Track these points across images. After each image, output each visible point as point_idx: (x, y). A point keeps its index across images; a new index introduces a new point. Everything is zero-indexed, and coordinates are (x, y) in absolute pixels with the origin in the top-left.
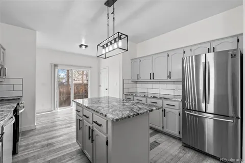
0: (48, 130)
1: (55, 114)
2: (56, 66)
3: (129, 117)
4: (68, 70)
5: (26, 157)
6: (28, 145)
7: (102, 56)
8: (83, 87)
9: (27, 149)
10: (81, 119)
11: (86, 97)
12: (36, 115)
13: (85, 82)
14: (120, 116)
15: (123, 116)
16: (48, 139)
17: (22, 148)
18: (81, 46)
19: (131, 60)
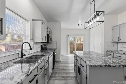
0: (64, 63)
1: (68, 57)
2: (68, 36)
3: (101, 66)
4: (74, 37)
5: (56, 71)
6: (57, 67)
7: (87, 28)
8: (81, 45)
9: (57, 68)
10: (76, 61)
11: (82, 50)
12: (61, 56)
13: (82, 43)
14: (94, 64)
15: (96, 65)
16: (64, 67)
17: (56, 68)
18: (79, 25)
19: (112, 27)
